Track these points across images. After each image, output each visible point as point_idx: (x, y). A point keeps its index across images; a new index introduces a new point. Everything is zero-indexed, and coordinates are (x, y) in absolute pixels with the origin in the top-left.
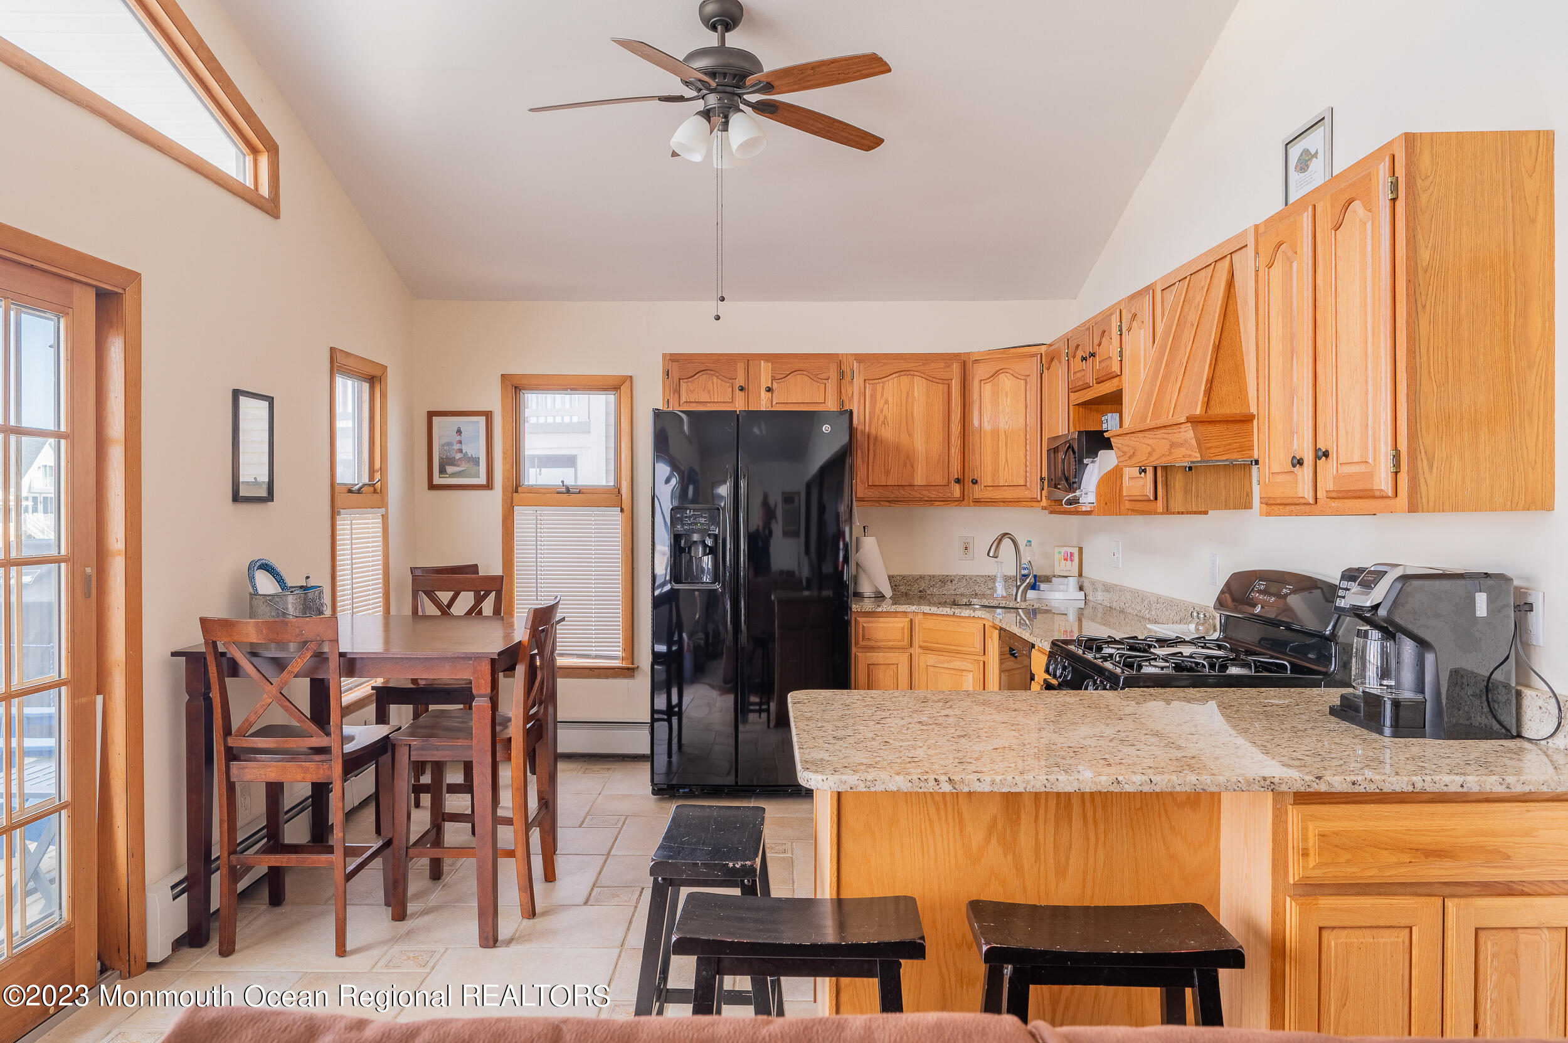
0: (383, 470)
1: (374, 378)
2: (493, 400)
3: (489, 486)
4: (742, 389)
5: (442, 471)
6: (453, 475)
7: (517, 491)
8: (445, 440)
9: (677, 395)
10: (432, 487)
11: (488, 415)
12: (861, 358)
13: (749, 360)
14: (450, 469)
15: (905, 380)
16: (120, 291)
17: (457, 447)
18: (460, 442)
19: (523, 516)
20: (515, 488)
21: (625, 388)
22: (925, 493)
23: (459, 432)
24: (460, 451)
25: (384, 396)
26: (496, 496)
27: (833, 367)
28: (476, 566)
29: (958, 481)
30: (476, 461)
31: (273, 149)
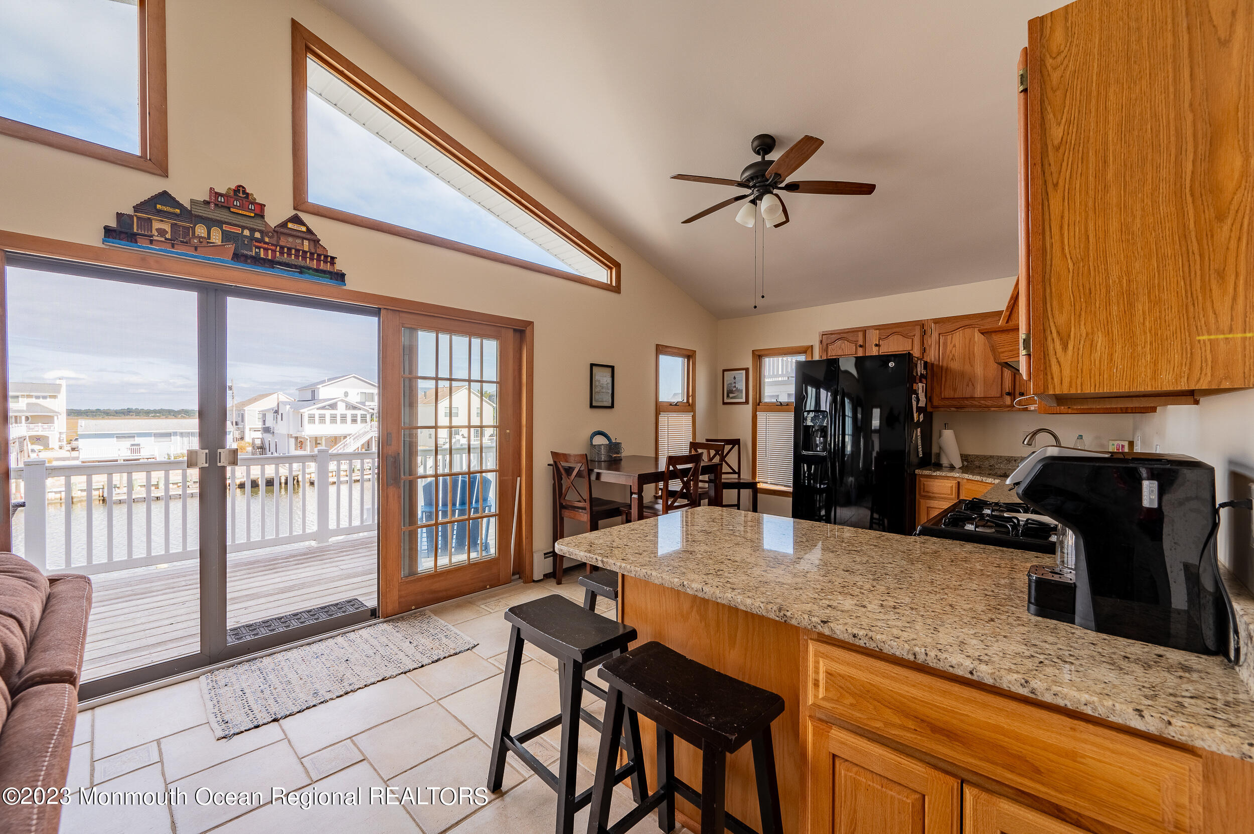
0: (694, 396)
1: (690, 356)
2: (749, 363)
3: (747, 402)
4: (861, 346)
5: (728, 396)
6: (732, 398)
7: (759, 405)
8: (729, 382)
9: (825, 353)
10: (724, 403)
11: (747, 370)
12: (937, 321)
13: (864, 331)
14: (731, 395)
15: (968, 331)
16: (524, 329)
17: (733, 385)
18: (735, 383)
19: (761, 416)
20: (758, 403)
21: (809, 352)
22: (982, 402)
23: (735, 378)
24: (735, 387)
25: (694, 364)
26: (749, 407)
27: (918, 328)
28: (739, 439)
29: (1009, 394)
30: (742, 391)
31: (618, 266)
